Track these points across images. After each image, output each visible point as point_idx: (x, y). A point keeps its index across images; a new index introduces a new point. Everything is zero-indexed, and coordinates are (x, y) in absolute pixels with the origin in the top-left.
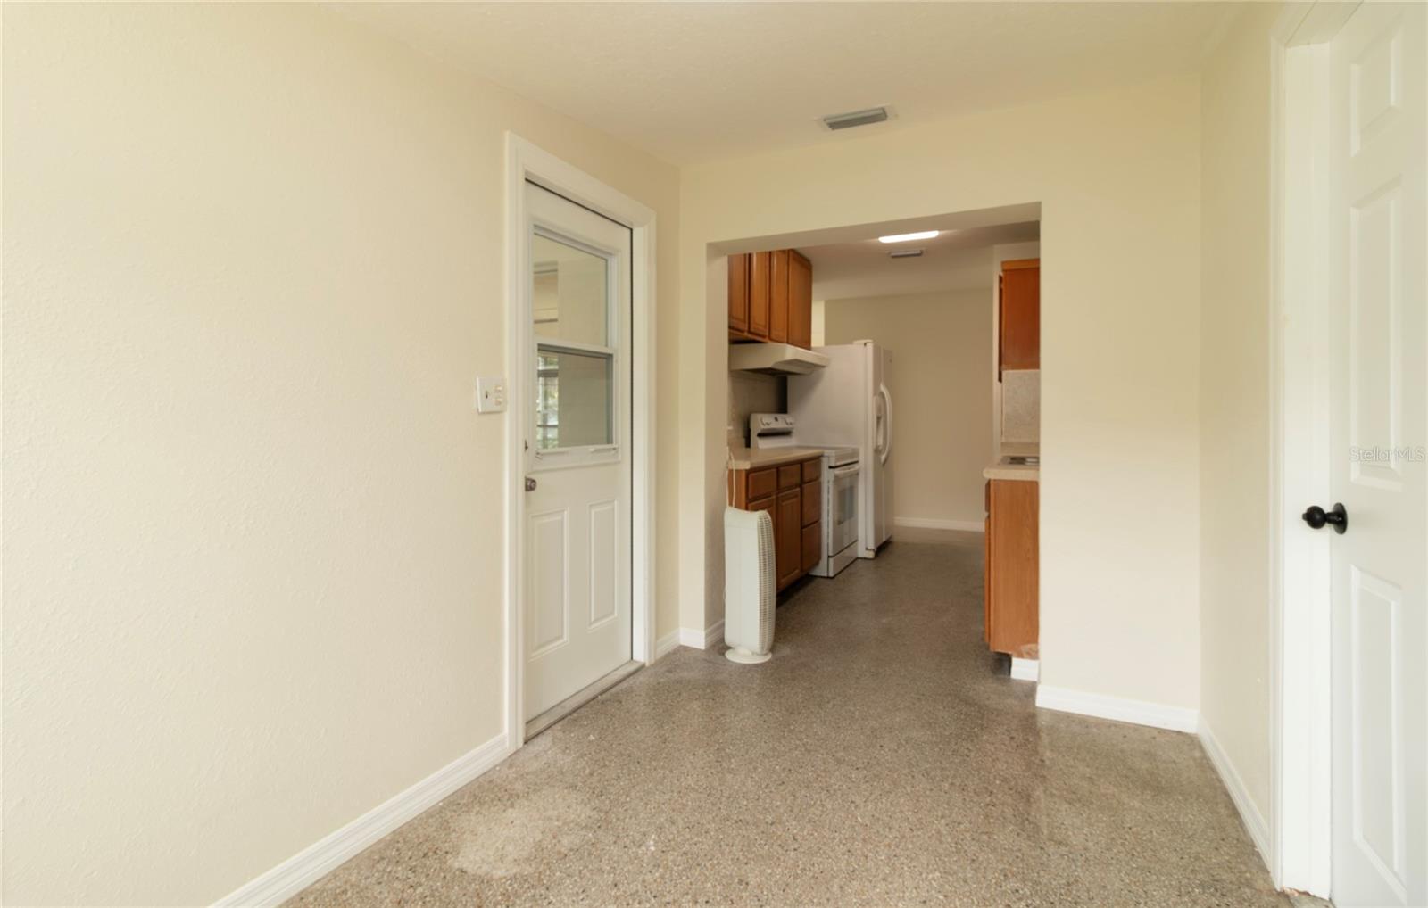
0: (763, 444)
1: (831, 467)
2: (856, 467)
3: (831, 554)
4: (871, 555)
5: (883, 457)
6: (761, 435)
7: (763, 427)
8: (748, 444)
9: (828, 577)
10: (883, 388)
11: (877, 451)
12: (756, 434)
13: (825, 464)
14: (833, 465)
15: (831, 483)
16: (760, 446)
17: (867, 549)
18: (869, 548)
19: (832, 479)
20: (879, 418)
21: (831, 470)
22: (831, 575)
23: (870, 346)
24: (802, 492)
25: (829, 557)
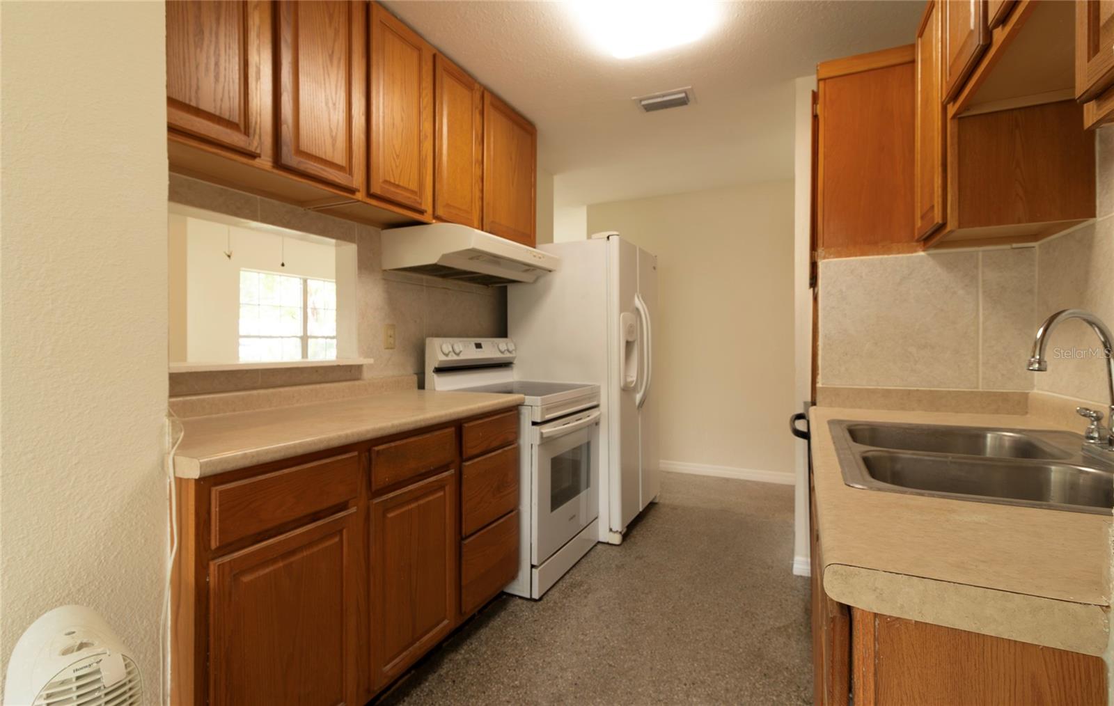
0: (442, 384)
1: (534, 424)
2: (594, 414)
3: (535, 562)
4: (616, 539)
5: (638, 397)
6: (440, 370)
7: (443, 358)
8: (421, 386)
9: (531, 599)
10: (638, 303)
11: (627, 390)
12: (433, 368)
13: (527, 417)
14: (539, 420)
15: (535, 449)
16: (438, 388)
17: (611, 530)
18: (614, 529)
19: (537, 441)
20: (629, 345)
21: (535, 427)
22: (536, 596)
23: (615, 240)
24: (460, 475)
25: (533, 566)
